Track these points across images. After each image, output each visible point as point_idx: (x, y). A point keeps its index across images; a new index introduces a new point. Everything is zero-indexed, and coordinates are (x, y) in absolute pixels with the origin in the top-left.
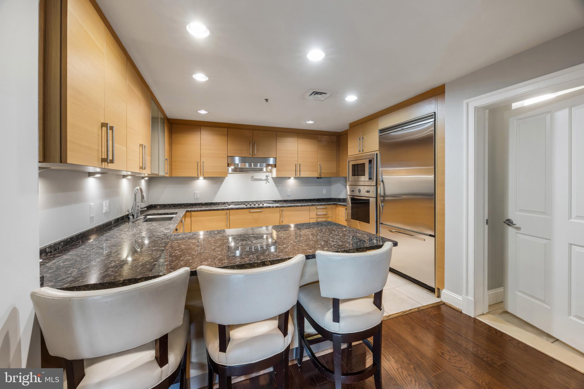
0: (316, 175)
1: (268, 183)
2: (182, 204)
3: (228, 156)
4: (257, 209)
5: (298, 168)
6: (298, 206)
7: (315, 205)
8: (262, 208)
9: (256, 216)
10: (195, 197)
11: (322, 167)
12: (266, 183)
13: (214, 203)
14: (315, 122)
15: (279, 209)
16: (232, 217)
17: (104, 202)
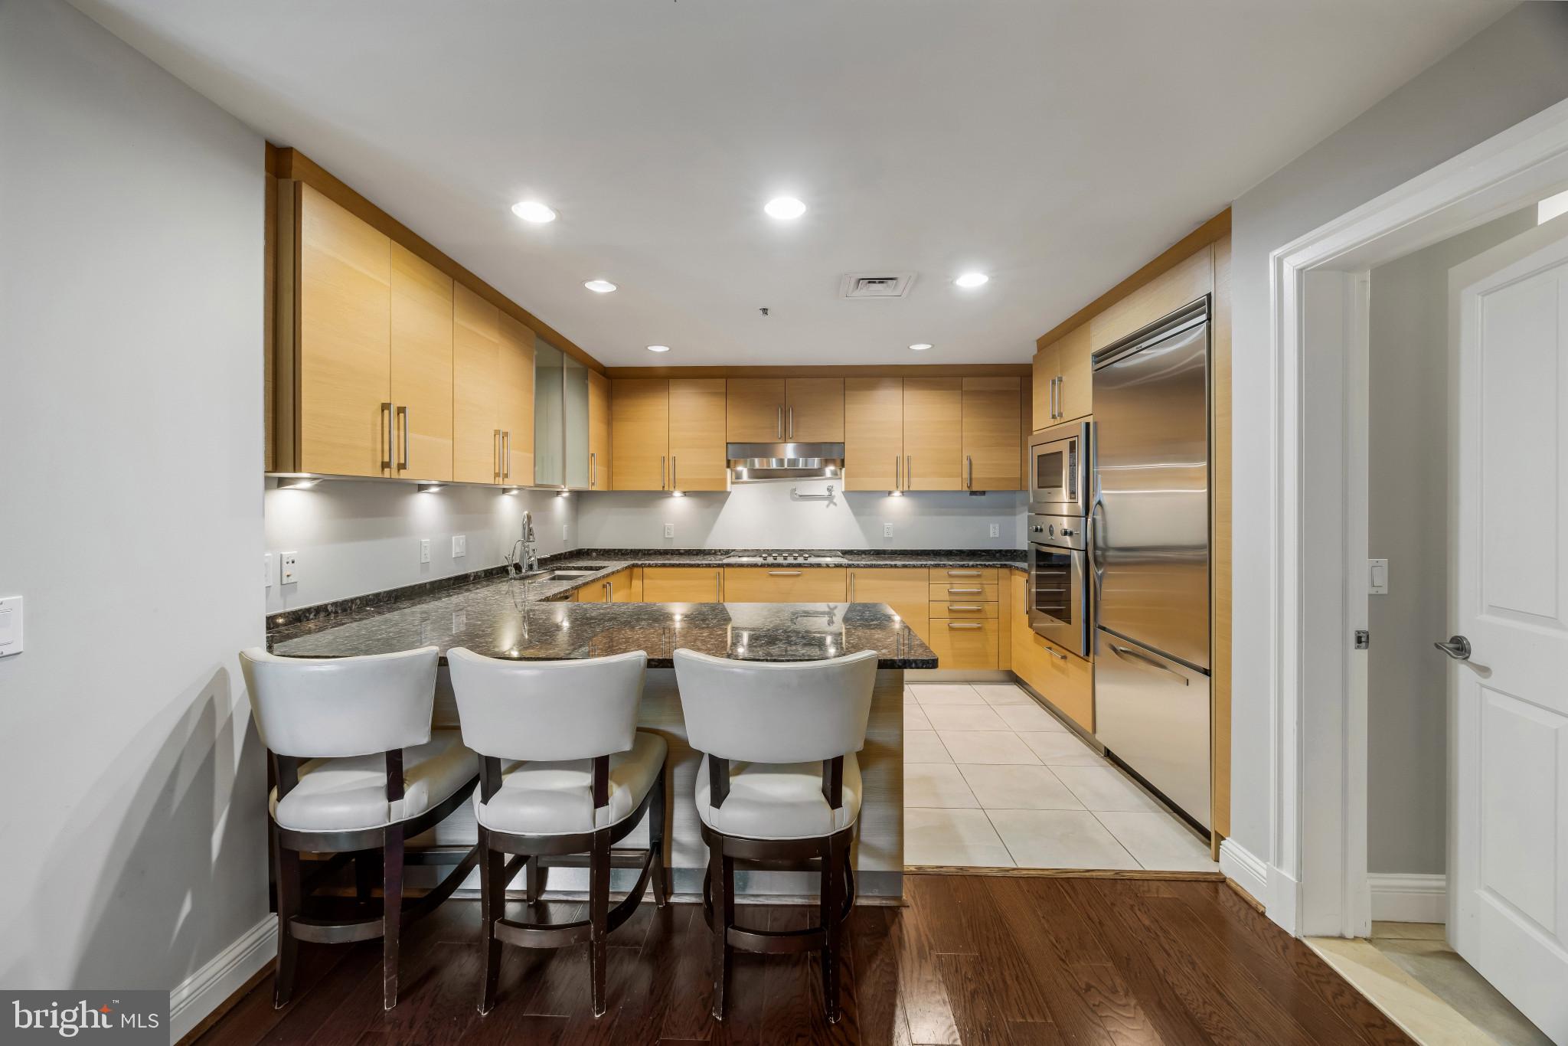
0: (955, 484)
1: (831, 505)
2: (640, 550)
3: (727, 443)
4: (789, 569)
5: (903, 468)
6: (896, 566)
7: (945, 566)
8: (799, 566)
9: (785, 584)
10: (667, 536)
11: (973, 462)
12: (828, 506)
13: (705, 550)
14: (933, 346)
15: (843, 570)
16: (729, 585)
17: (454, 538)
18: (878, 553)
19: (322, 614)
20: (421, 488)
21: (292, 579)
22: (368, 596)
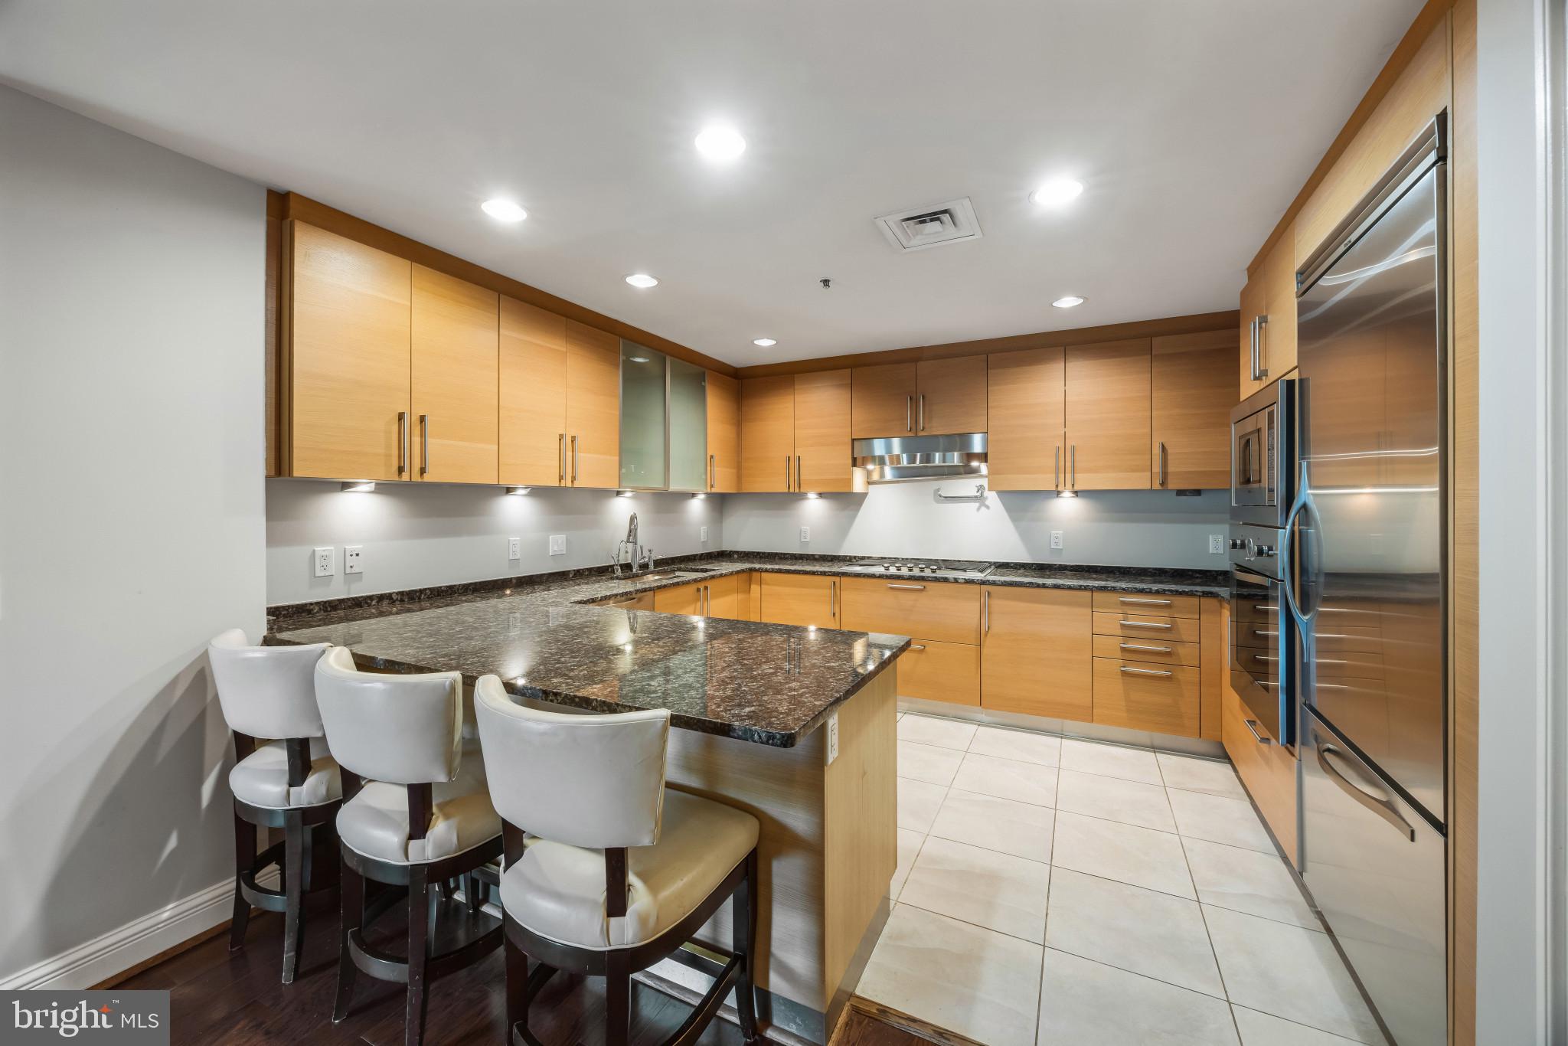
0: (1140, 481)
1: (983, 509)
2: (776, 554)
3: (853, 440)
4: (908, 582)
5: (1066, 462)
6: (1044, 586)
7: (1114, 589)
8: (923, 579)
9: (907, 599)
10: (803, 540)
11: (1170, 450)
12: (978, 509)
13: (839, 556)
15: (977, 587)
16: (847, 596)
17: (551, 537)
18: (1042, 569)
19: (385, 602)
20: (509, 490)
21: (356, 570)
22: (441, 587)
